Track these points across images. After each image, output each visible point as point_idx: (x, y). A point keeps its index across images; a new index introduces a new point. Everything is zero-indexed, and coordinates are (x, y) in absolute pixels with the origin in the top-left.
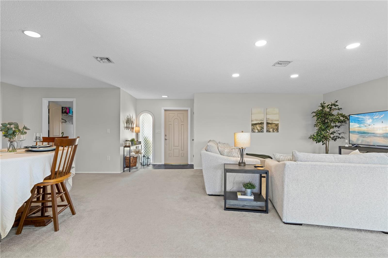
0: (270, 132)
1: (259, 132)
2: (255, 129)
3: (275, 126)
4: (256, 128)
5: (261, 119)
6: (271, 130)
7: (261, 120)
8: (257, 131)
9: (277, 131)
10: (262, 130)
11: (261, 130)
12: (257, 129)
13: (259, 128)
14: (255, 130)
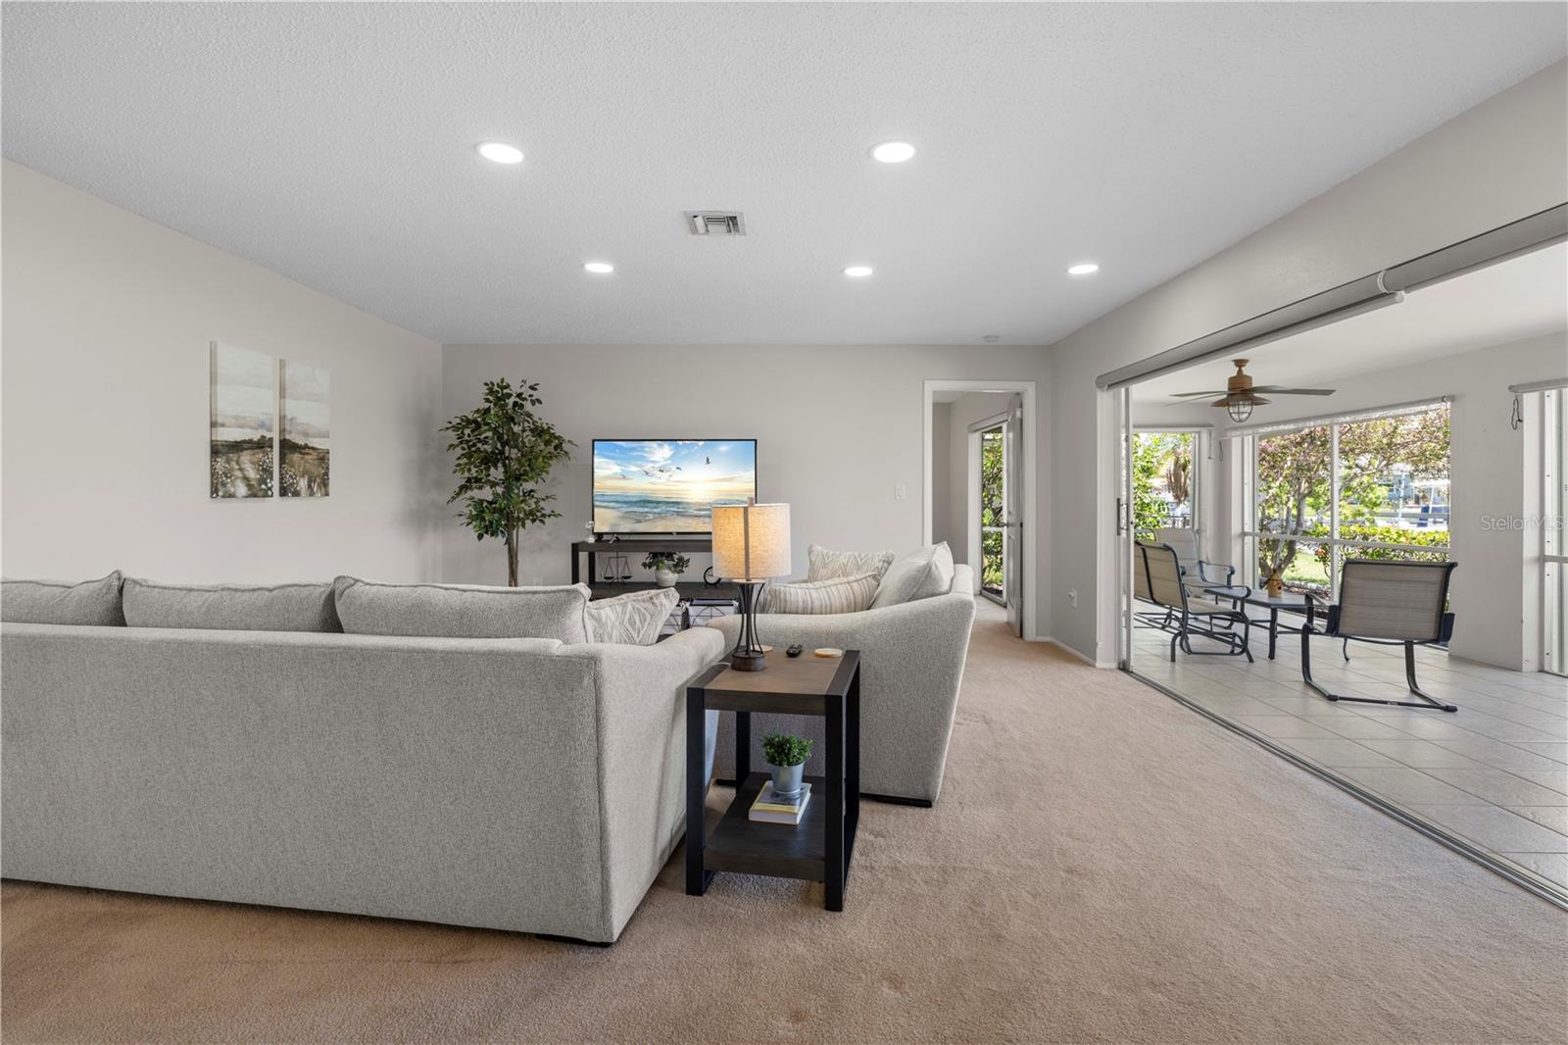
0: (296, 494)
1: (254, 495)
2: (237, 478)
3: (316, 462)
4: (241, 469)
5: (262, 417)
6: (303, 483)
7: (262, 425)
8: (241, 489)
9: (323, 490)
10: (266, 484)
11: (263, 486)
12: (246, 479)
13: (252, 474)
14: (233, 485)
